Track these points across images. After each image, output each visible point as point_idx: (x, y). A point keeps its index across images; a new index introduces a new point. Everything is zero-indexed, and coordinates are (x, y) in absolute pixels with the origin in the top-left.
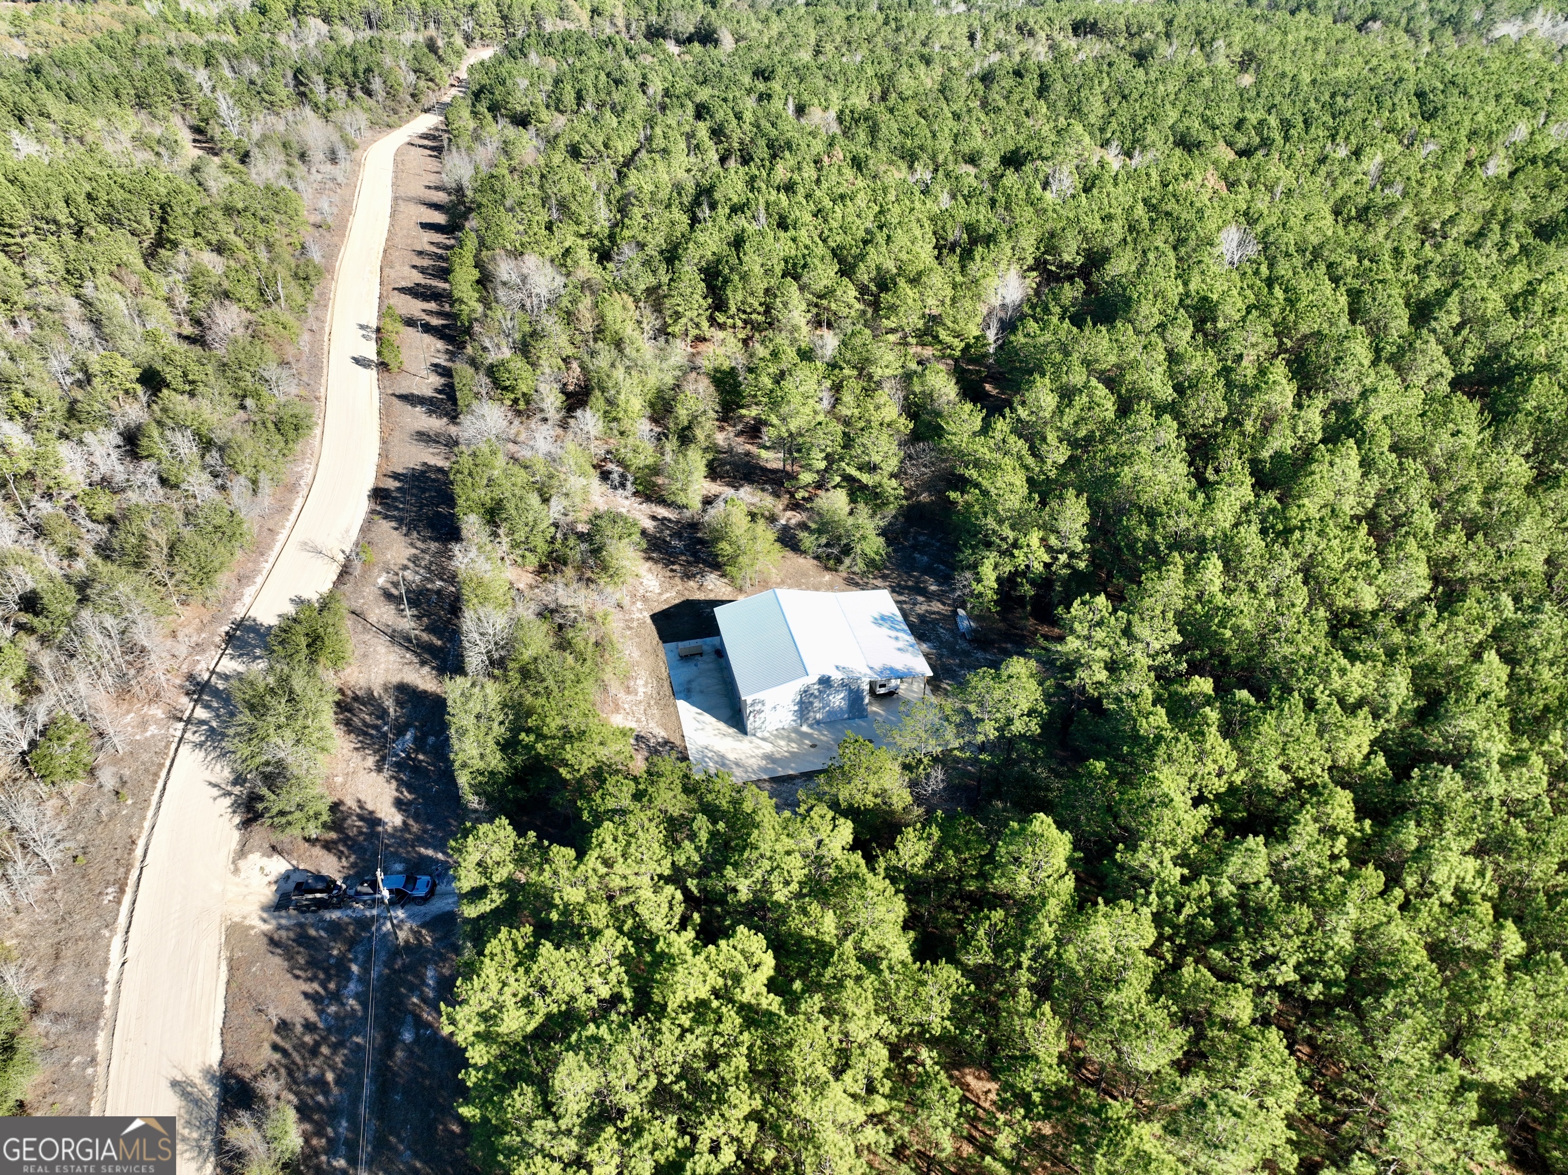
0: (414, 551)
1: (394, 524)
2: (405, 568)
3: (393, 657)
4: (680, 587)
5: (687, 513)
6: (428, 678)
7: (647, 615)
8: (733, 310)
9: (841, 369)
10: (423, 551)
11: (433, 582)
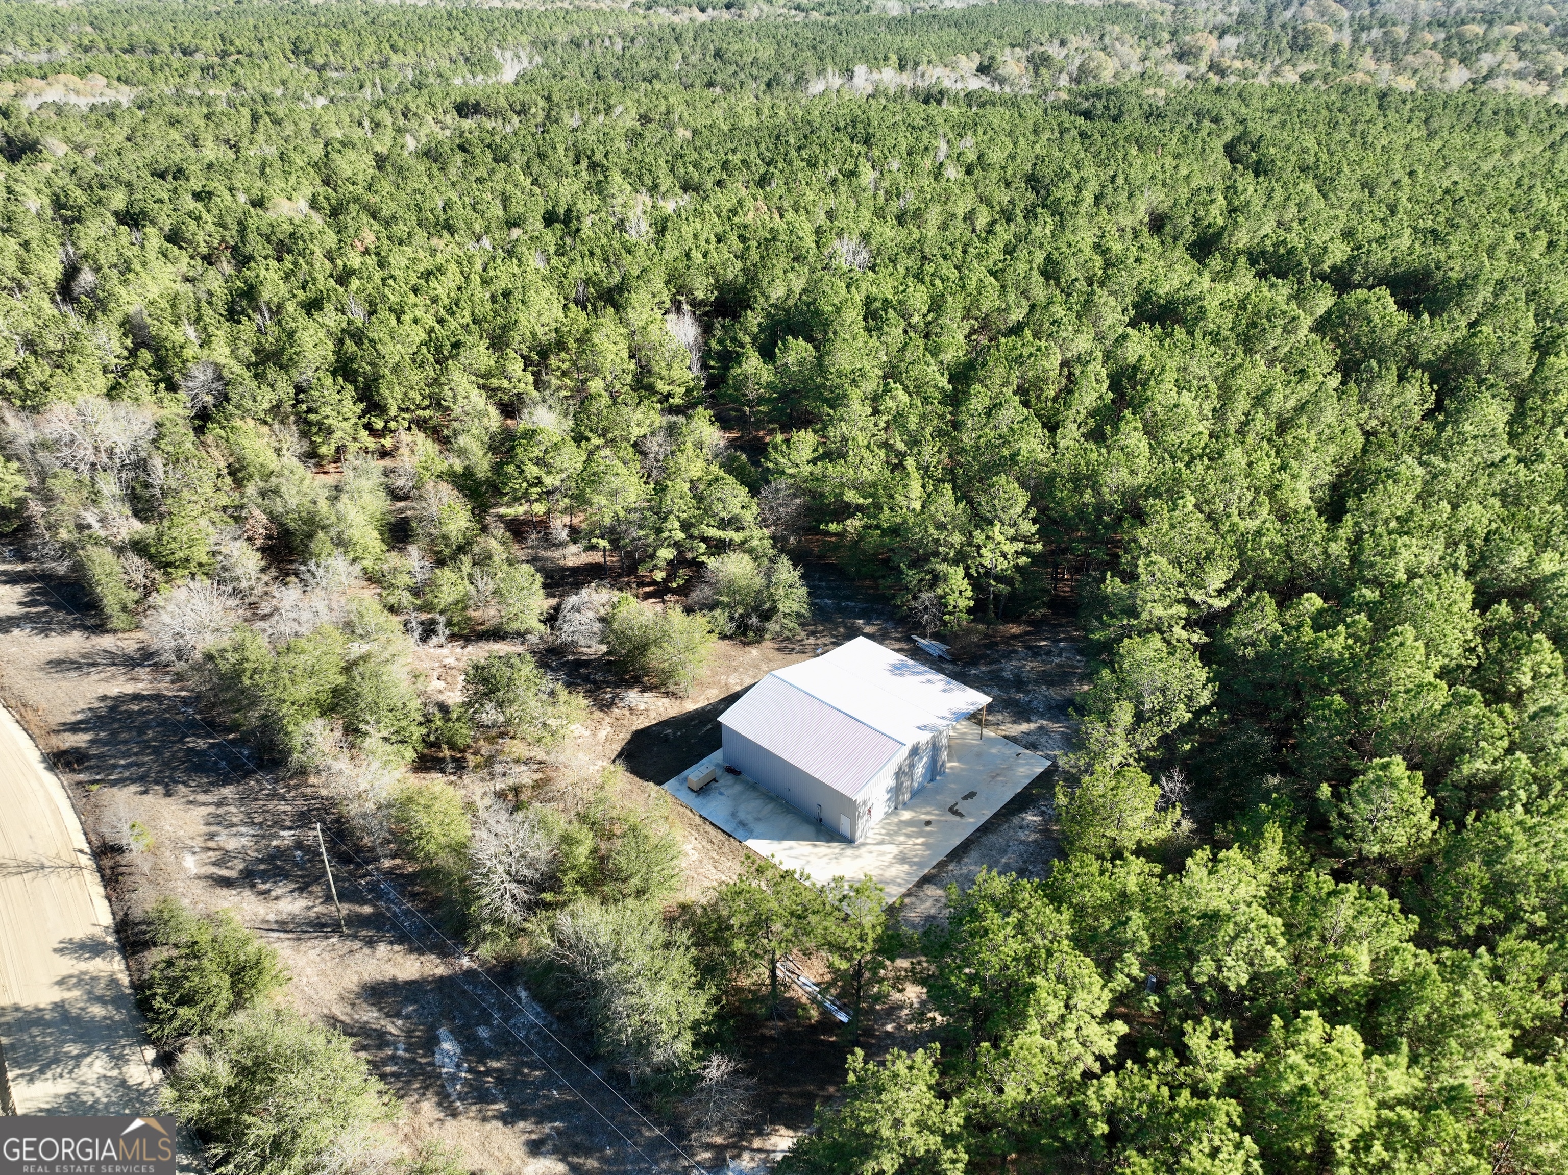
0: (205, 810)
1: (133, 788)
2: (212, 836)
3: (313, 954)
4: (607, 719)
5: (533, 639)
6: (399, 958)
7: (606, 763)
8: (393, 412)
9: (588, 439)
10: (219, 804)
11: (276, 836)
